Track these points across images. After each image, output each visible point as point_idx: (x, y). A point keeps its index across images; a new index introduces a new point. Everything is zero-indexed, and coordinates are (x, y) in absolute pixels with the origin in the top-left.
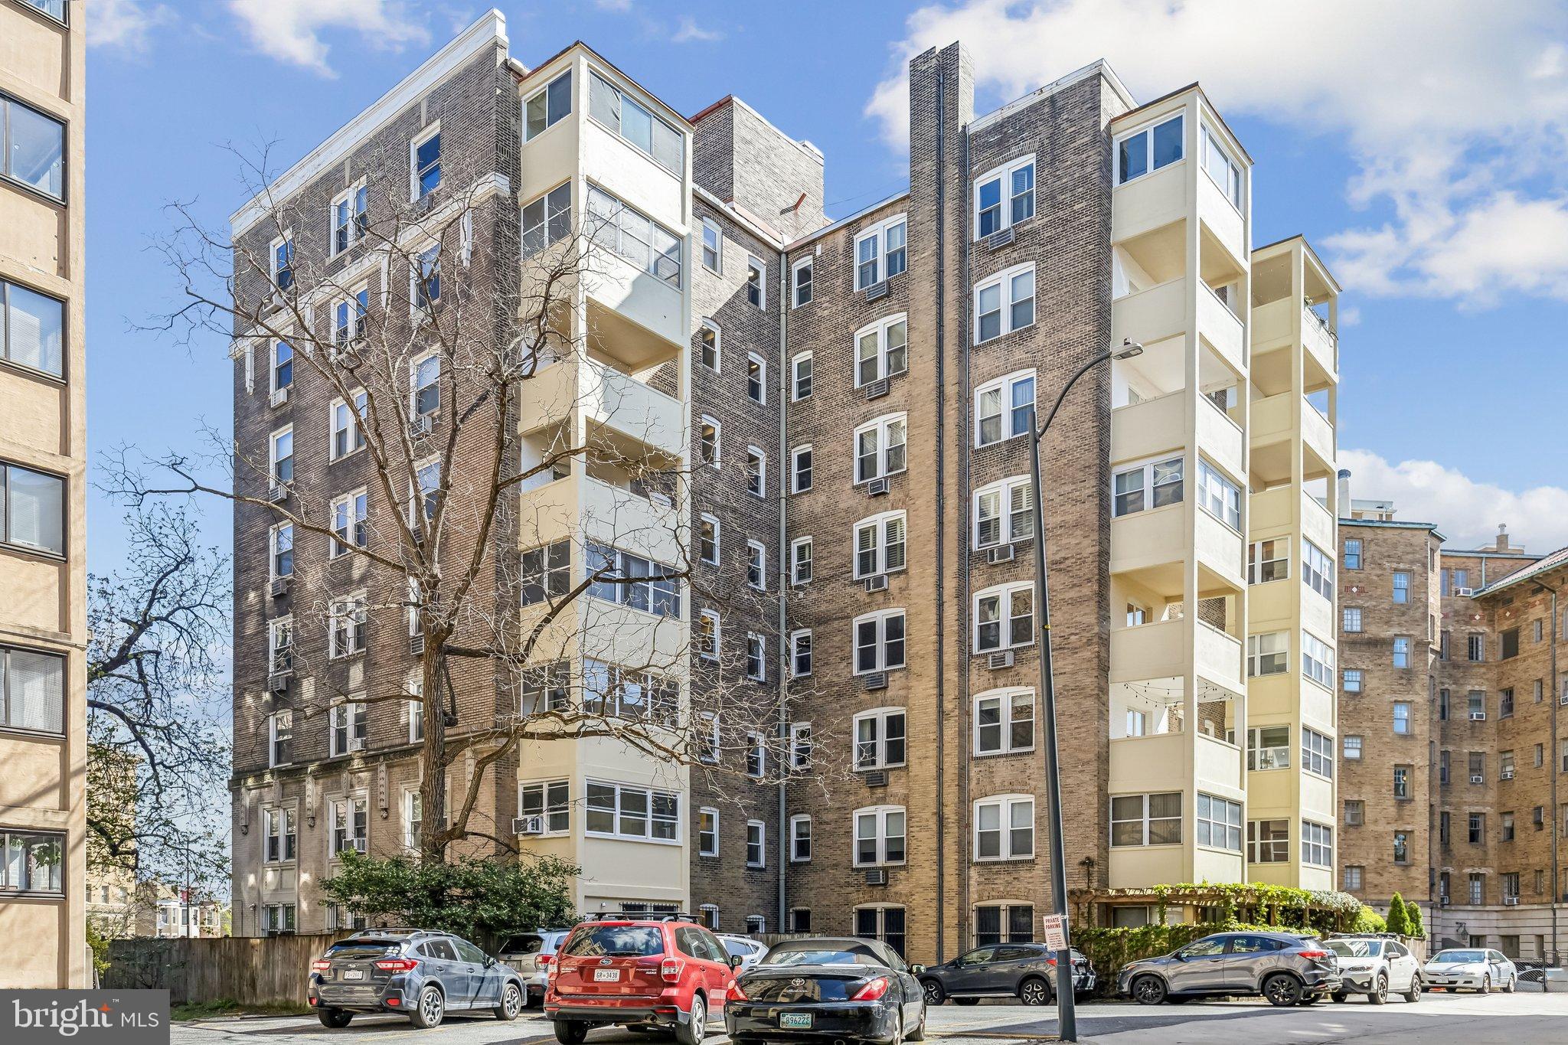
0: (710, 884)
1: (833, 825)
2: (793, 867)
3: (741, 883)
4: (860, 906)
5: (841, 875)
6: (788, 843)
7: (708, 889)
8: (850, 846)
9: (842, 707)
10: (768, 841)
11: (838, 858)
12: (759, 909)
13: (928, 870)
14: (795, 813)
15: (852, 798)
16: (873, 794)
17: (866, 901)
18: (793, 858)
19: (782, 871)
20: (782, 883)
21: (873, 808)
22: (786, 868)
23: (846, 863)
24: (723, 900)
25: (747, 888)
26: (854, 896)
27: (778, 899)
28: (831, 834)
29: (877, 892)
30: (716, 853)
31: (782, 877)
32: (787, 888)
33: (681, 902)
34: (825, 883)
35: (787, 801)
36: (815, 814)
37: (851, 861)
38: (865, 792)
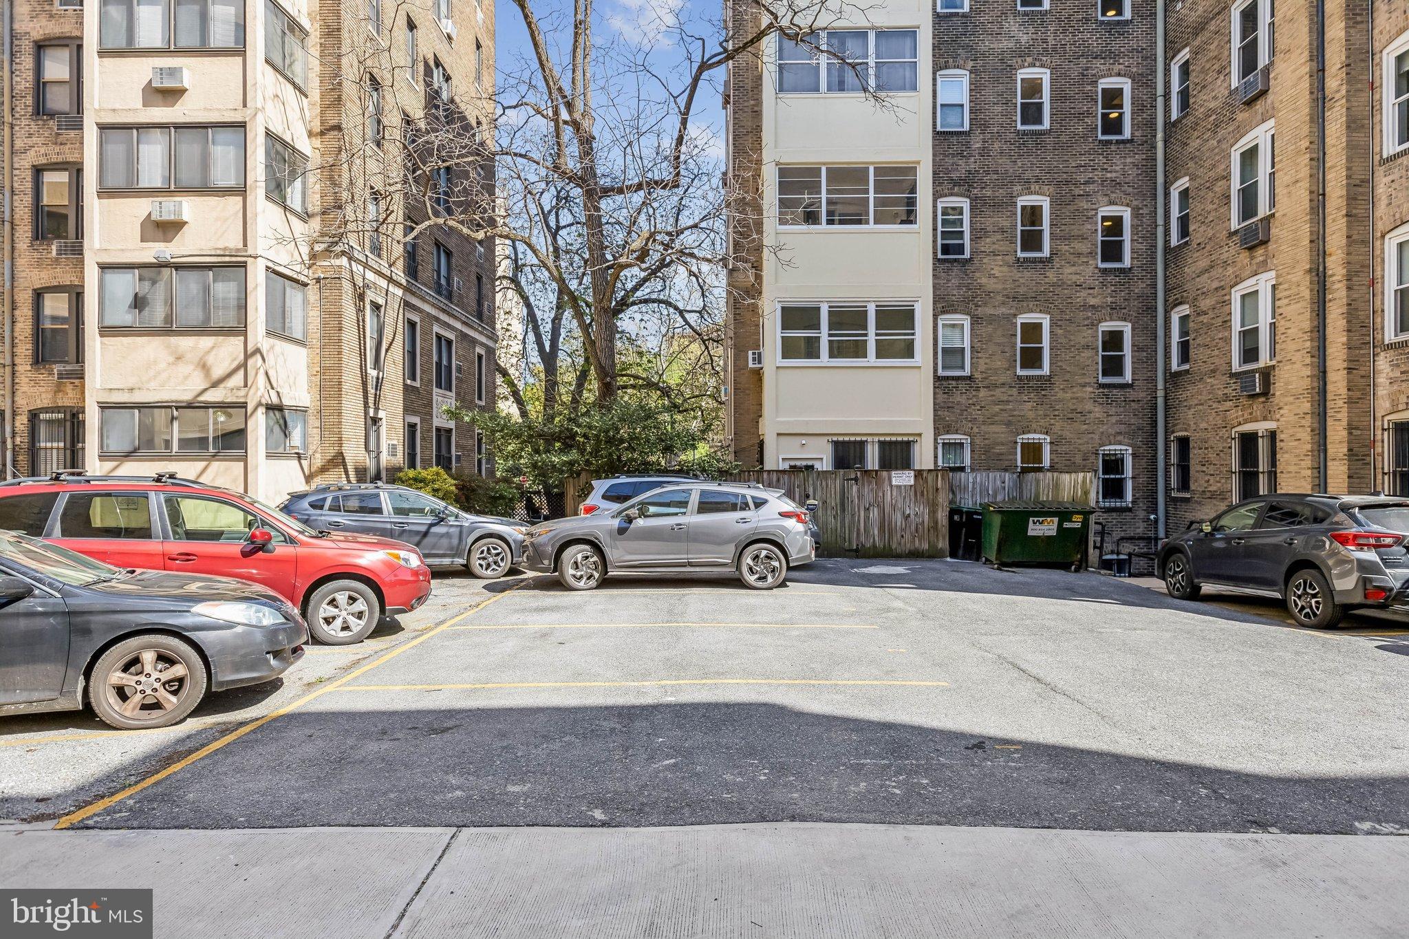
0: (1034, 409)
1: (1211, 314)
2: (1174, 378)
3: (1089, 406)
4: (1240, 429)
5: (1218, 384)
6: (1167, 347)
7: (1031, 415)
8: (1228, 340)
9: (1219, 142)
10: (1136, 348)
11: (1217, 361)
12: (1120, 438)
13: (1298, 366)
14: (1176, 305)
15: (1230, 270)
16: (1252, 258)
17: (1246, 422)
18: (1175, 367)
19: (1160, 385)
20: (1160, 401)
21: (1252, 281)
22: (1166, 381)
23: (1224, 368)
24: (1057, 428)
25: (1098, 412)
26: (1233, 414)
27: (1154, 423)
28: (1209, 326)
29: (1258, 406)
30: (1046, 370)
31: (1160, 393)
32: (1167, 407)
33: (920, 435)
34: (1203, 398)
35: (1167, 291)
36: (1194, 304)
37: (1230, 364)
38: (1244, 257)
